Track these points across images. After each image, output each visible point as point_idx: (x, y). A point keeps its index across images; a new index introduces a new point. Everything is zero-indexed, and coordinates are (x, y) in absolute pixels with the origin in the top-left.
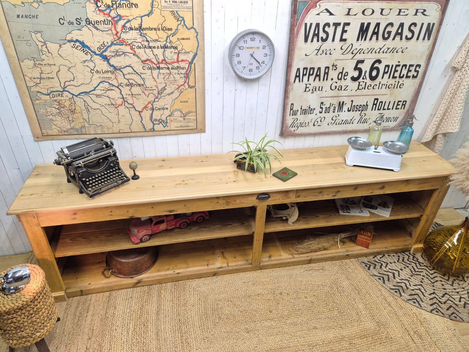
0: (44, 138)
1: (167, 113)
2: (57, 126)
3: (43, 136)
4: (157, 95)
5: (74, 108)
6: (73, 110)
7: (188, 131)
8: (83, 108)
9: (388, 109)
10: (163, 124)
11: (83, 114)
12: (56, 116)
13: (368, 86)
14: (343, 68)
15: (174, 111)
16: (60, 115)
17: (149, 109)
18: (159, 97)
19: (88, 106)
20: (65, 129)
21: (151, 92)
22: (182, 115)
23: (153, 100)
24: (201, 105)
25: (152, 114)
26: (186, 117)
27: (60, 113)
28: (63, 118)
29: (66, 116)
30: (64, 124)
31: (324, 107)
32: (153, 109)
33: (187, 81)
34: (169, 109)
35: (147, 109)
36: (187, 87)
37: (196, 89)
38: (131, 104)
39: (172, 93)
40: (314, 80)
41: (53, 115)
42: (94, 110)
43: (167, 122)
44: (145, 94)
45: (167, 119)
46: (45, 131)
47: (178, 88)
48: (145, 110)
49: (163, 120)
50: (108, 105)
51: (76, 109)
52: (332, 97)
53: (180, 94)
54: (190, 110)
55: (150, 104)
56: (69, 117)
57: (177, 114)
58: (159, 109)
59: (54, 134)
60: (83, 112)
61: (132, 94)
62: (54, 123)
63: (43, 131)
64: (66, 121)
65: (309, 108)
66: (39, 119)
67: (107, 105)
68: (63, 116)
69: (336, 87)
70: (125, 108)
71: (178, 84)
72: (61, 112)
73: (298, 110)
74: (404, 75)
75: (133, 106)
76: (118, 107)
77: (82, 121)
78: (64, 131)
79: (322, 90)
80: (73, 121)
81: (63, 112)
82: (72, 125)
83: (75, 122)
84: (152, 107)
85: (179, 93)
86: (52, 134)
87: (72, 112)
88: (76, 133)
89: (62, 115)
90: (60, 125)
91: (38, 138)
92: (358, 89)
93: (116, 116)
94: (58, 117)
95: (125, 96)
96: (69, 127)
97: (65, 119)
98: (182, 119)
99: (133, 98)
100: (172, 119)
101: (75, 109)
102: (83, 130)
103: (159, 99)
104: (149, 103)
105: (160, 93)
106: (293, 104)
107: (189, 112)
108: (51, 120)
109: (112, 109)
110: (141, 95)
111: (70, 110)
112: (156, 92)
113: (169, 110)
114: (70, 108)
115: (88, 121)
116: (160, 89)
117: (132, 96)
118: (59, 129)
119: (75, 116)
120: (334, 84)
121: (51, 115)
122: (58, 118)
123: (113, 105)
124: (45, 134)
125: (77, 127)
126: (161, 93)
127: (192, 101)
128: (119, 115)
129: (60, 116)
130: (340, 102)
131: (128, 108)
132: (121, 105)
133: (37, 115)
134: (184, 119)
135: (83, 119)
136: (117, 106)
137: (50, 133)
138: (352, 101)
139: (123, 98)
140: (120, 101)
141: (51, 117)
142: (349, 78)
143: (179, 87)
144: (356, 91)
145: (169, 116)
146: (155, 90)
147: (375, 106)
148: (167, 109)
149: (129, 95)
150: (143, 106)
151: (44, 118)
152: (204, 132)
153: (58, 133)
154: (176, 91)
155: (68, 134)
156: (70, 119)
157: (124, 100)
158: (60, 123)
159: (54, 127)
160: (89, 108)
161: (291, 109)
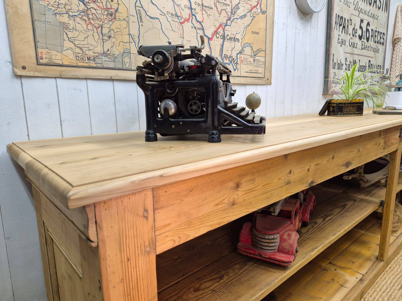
0: (40, 71)
1: (238, 46)
2: (76, 43)
3: (38, 64)
4: (229, 14)
5: (115, 6)
6: (113, 10)
7: (256, 81)
8: (133, 12)
9: (375, 73)
10: (233, 64)
11: (131, 23)
12: (78, 19)
13: (366, 47)
14: (355, 24)
15: (245, 46)
16: (87, 19)
17: (220, 37)
18: (232, 18)
19: (141, 9)
20: (90, 53)
21: (224, 8)
22: (253, 54)
23: (225, 22)
24: (270, 42)
25: (222, 46)
26: (257, 58)
27: (86, 12)
28: (90, 27)
29: (97, 23)
30: (91, 40)
31: (347, 63)
32: (224, 38)
33: (260, 3)
34: (240, 41)
35: (218, 36)
36: (259, 11)
37: (266, 15)
38: (200, 22)
39: (245, 16)
40: (342, 32)
41: (71, 14)
42: (151, 20)
43: (237, 63)
44: (217, 9)
45: (237, 58)
46: (45, 51)
47: (250, 11)
48: (215, 36)
49: (234, 58)
50: (172, 14)
51: (120, 10)
52: (350, 53)
53: (252, 20)
54: (260, 47)
55: (221, 28)
56: (102, 27)
57: (248, 51)
58: (231, 39)
59: (65, 63)
60: (132, 19)
61: (202, 5)
62: (70, 35)
63: (39, 50)
64: (95, 34)
65: (341, 62)
66: (36, 17)
67: (170, 15)
68: (92, 21)
69: (352, 43)
70: (192, 27)
71: (251, 3)
72: (89, 12)
73: (336, 63)
74: (379, 40)
75: (202, 26)
76: (184, 22)
77: (126, 38)
78: (89, 59)
79: (345, 45)
80: (110, 37)
81: (93, 11)
82: (108, 45)
83: (114, 40)
84: (223, 33)
85: (252, 18)
86: (60, 62)
87: (111, 15)
88: (112, 65)
89: (89, 19)
90: (82, 43)
91: (24, 68)
92: (362, 49)
93: (180, 39)
94: (80, 21)
95: (193, 6)
96: (99, 49)
97: (95, 30)
98: (252, 60)
99: (204, 11)
100: (243, 59)
101: (116, 11)
102: (126, 60)
103: (232, 22)
104: (221, 25)
105: (233, 12)
106: (333, 54)
107: (259, 50)
108: (64, 26)
109: (176, 25)
110: (212, 8)
111: (107, 9)
112: (229, 9)
113: (240, 43)
114: (109, 7)
115: (137, 42)
116: (233, 6)
117: (202, 8)
118: (78, 50)
119: (116, 24)
120: (351, 41)
121: (67, 13)
122: (81, 25)
123: (178, 17)
124: (44, 61)
125: (116, 51)
126: (235, 13)
127: (262, 33)
128: (183, 38)
129: (86, 21)
130: (354, 60)
131: (195, 28)
132: (187, 20)
133: (34, 7)
134: (254, 60)
135: (129, 34)
136: (182, 21)
137: (57, 58)
138: (359, 60)
139: (191, 9)
140: (186, 13)
141: (65, 19)
142: (357, 35)
143: (252, 9)
144: (361, 50)
145: (240, 53)
146: (229, 5)
147: (369, 68)
148: (238, 40)
149: (199, 5)
150: (213, 29)
151: (50, 17)
152: (270, 84)
153: (74, 63)
154: (248, 14)
155: (95, 65)
156: (105, 31)
157: (192, 12)
158: (81, 37)
159: (67, 44)
160: (143, 12)
161: (333, 61)
